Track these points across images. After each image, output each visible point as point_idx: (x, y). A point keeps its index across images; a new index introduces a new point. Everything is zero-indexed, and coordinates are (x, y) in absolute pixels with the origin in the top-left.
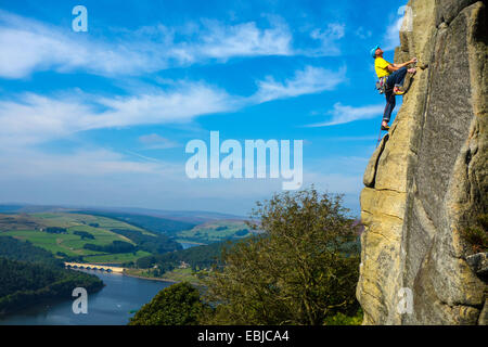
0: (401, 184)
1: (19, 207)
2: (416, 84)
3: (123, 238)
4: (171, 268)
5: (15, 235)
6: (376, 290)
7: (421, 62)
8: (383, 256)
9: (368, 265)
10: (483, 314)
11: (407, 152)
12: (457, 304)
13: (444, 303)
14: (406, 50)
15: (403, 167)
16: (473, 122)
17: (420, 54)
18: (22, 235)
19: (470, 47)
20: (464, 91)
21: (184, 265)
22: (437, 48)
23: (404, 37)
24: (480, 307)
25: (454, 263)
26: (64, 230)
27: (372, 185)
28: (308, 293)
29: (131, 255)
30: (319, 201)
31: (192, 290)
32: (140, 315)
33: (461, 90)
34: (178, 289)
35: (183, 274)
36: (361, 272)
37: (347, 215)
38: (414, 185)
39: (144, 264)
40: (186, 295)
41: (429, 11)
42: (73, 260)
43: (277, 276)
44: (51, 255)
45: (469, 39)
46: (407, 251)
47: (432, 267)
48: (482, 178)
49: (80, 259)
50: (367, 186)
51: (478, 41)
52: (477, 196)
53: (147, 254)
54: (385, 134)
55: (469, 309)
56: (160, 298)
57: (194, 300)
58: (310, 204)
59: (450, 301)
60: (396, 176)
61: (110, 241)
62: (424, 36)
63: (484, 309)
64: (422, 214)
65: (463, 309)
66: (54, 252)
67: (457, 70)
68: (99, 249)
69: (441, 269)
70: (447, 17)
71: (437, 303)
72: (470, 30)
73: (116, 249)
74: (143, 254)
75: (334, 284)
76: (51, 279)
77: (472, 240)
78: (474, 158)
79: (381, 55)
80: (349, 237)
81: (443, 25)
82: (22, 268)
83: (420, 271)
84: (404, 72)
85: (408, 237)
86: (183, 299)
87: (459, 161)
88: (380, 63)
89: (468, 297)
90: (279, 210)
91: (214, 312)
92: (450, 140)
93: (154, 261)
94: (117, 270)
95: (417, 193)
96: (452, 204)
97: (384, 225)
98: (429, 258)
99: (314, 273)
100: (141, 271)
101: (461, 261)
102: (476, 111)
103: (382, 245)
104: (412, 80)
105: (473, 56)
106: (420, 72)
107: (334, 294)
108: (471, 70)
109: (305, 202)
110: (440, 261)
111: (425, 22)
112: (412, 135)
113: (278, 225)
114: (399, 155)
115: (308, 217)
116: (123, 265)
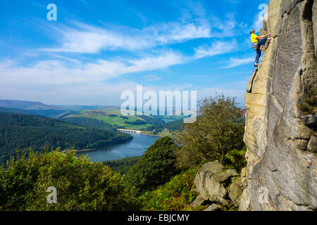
0: (264, 91)
1: (98, 106)
2: (271, 45)
3: (140, 119)
4: (160, 131)
5: (97, 118)
6: (253, 138)
7: (273, 35)
8: (256, 123)
9: (249, 127)
10: (309, 143)
11: (267, 76)
12: (297, 138)
13: (290, 139)
14: (266, 30)
15: (265, 83)
16: (303, 57)
17: (273, 31)
18: (100, 118)
19: (301, 22)
20: (299, 43)
21: (166, 129)
22: (283, 25)
23: (265, 23)
24: (308, 140)
25: (295, 120)
26: (116, 116)
27: (250, 92)
28: (221, 140)
29: (144, 125)
30: (225, 100)
31: (170, 139)
32: (149, 150)
33: (297, 43)
34: (164, 139)
35: (166, 133)
36: (246, 130)
37: (238, 106)
38: (271, 90)
39: (149, 129)
40: (167, 142)
41: (277, 10)
42: (120, 128)
43: (207, 133)
44: (111, 126)
45: (301, 18)
46: (268, 120)
47: (283, 123)
48: (308, 82)
49: (123, 127)
50: (248, 92)
51: (305, 19)
52: (306, 90)
53: (150, 125)
54: (256, 68)
55: (303, 141)
56: (157, 143)
57: (171, 143)
58: (221, 102)
59: (293, 137)
60: (261, 87)
61: (135, 120)
62: (274, 22)
63: (310, 140)
64: (276, 102)
65: (299, 141)
66: (113, 124)
67: (294, 34)
68: (131, 123)
69: (288, 123)
70: (288, 10)
71: (286, 139)
72: (301, 13)
73: (138, 123)
74: (148, 125)
75: (232, 136)
76: (112, 136)
77: (304, 110)
78: (304, 73)
79: (254, 32)
80: (239, 115)
81: (286, 14)
82: (100, 131)
83: (276, 126)
84: (265, 39)
85: (269, 113)
86: (166, 143)
87: (297, 74)
88: (254, 36)
89: (302, 135)
90: (207, 104)
91: (180, 148)
92: (291, 66)
93: (153, 128)
94: (138, 132)
95: (273, 93)
96: (293, 94)
97: (256, 109)
98: (281, 120)
99: (223, 131)
100: (148, 132)
101: (299, 119)
102: (304, 51)
103: (255, 117)
104: (269, 43)
105: (303, 26)
106: (272, 39)
107: (233, 140)
108: (302, 32)
109: (219, 101)
110: (287, 120)
111: (275, 16)
112: (269, 68)
113: (207, 111)
114: (262, 78)
115: (220, 107)
116: (141, 130)
